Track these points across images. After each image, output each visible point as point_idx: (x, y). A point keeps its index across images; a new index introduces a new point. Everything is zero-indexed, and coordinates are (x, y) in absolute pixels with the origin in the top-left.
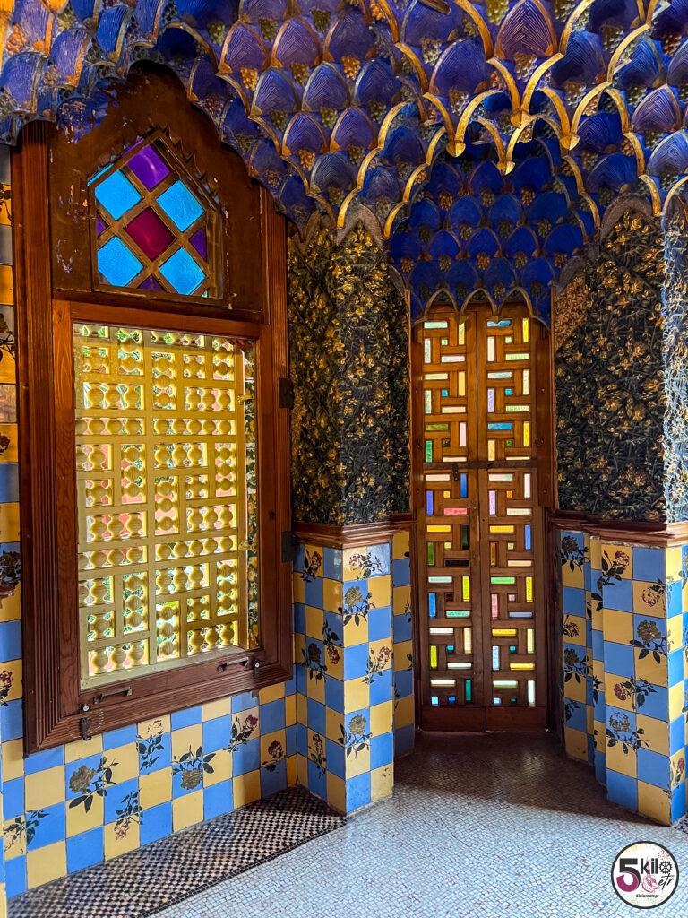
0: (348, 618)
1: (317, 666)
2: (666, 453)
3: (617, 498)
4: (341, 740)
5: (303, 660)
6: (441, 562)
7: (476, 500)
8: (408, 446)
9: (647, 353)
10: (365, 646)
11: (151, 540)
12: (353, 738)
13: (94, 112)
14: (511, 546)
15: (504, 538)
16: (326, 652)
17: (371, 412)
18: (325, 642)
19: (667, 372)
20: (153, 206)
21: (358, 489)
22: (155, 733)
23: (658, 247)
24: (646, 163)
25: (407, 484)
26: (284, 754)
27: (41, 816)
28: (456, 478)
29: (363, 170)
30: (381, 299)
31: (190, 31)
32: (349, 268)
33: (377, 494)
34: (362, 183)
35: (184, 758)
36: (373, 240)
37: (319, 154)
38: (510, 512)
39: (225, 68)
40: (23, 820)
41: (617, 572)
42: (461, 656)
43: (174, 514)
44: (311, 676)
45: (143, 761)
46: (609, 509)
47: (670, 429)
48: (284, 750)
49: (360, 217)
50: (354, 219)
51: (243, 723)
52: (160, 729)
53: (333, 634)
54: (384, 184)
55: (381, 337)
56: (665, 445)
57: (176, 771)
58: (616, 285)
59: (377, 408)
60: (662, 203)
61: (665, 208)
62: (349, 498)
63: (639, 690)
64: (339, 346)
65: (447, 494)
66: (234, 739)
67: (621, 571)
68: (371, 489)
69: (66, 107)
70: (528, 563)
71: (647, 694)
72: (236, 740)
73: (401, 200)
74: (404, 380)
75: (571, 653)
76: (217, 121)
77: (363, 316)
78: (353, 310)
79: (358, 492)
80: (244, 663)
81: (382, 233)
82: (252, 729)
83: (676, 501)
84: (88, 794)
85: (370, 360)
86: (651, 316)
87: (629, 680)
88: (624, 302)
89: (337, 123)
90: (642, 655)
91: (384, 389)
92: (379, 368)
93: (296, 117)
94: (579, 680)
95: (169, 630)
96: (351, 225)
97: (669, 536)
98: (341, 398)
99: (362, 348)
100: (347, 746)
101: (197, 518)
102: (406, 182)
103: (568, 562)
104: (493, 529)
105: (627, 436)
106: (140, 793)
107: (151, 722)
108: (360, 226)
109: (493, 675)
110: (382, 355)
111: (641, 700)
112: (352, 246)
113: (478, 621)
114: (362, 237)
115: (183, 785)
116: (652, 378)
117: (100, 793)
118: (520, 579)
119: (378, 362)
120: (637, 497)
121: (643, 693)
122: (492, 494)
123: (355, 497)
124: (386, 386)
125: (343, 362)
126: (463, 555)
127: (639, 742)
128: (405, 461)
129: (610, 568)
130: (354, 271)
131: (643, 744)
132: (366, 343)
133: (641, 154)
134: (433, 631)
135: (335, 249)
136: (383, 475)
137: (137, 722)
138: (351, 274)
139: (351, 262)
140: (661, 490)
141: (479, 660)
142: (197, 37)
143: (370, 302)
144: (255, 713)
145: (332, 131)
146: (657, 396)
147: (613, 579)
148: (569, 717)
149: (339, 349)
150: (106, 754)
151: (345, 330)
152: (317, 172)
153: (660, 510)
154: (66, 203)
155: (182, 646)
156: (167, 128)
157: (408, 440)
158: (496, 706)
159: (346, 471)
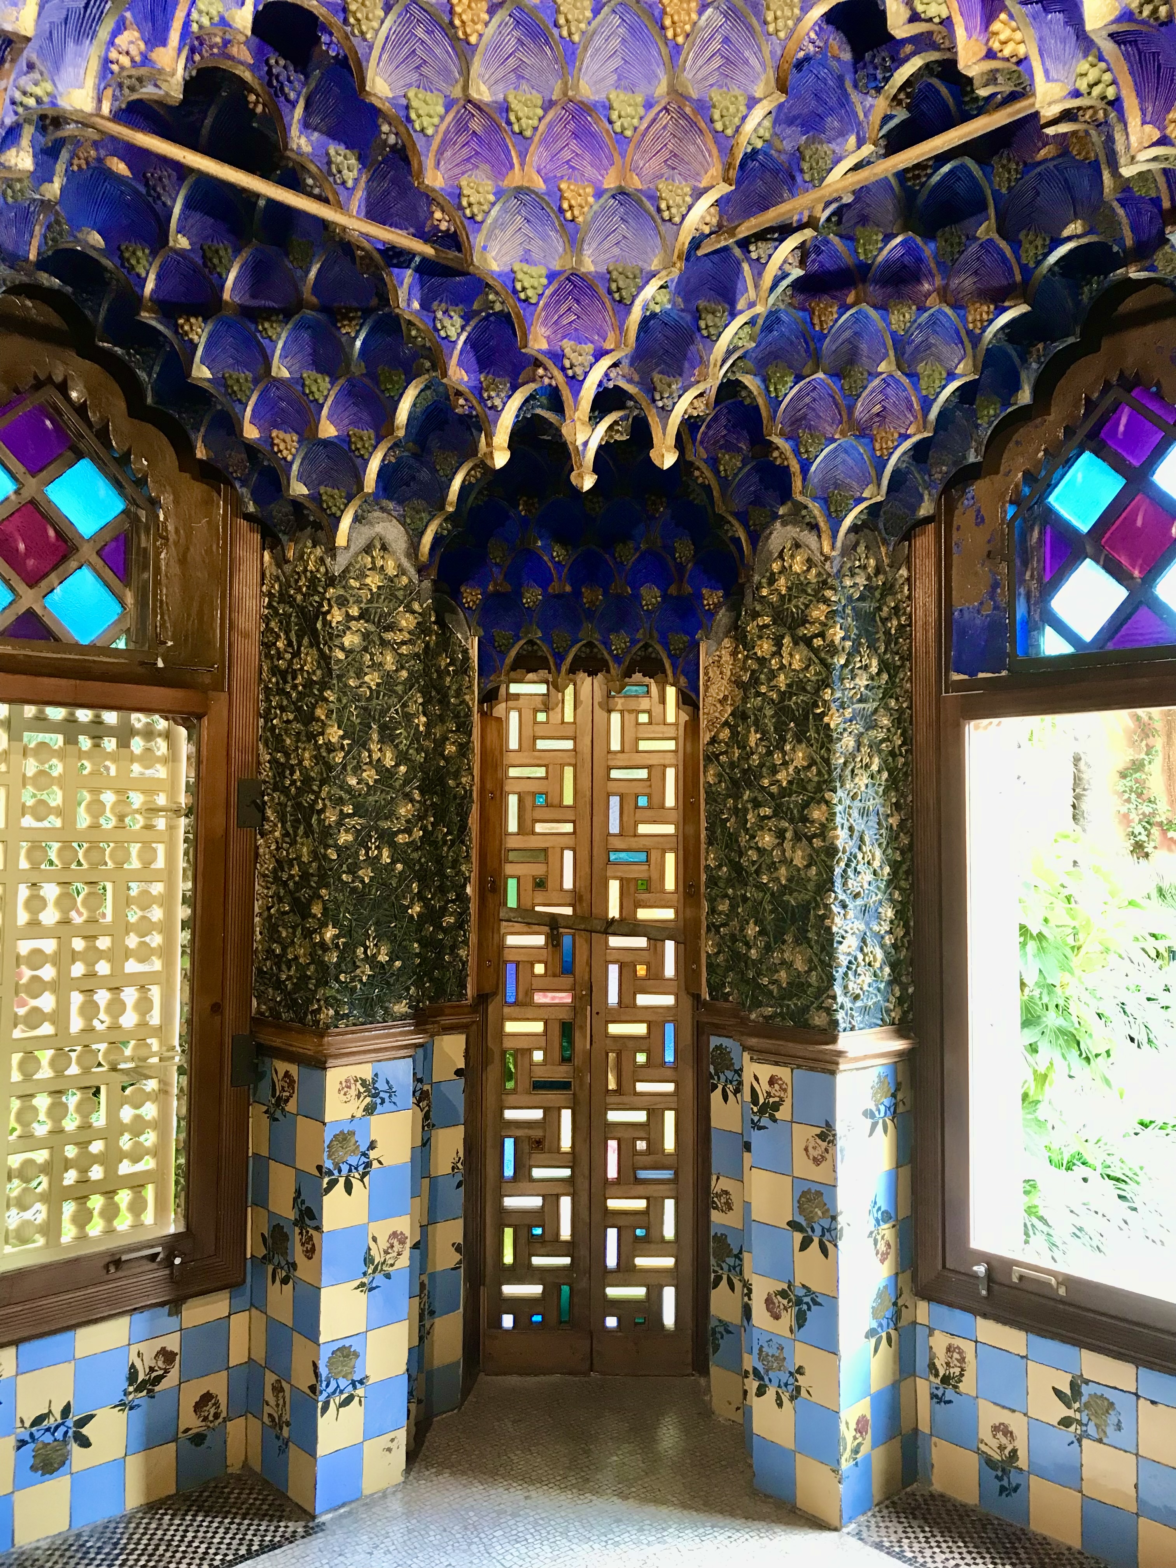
0: (333, 1184)
1: (283, 1263)
2: (837, 920)
3: (771, 987)
4: (313, 1389)
5: (262, 1252)
6: (525, 1084)
7: (587, 977)
8: (469, 890)
9: (813, 763)
10: (364, 1228)
12: (333, 1385)
14: (641, 1058)
15: (630, 1044)
16: (297, 1238)
17: (387, 839)
18: (296, 1221)
19: (840, 793)
20: (38, 500)
21: (358, 967)
23: (826, 601)
24: (804, 479)
25: (462, 953)
26: (224, 1415)
28: (554, 940)
29: (374, 465)
30: (409, 657)
31: (93, 253)
32: (354, 611)
33: (392, 975)
34: (373, 482)
35: (38, 1421)
36: (399, 565)
37: (302, 437)
38: (642, 1000)
39: (151, 309)
41: (769, 1109)
42: (553, 1246)
43: (48, 1002)
44: (274, 1282)
46: (760, 1005)
47: (845, 884)
48: (223, 1407)
49: (378, 531)
50: (369, 534)
51: (149, 1361)
53: (308, 1208)
55: (409, 718)
56: (835, 909)
57: (22, 1443)
58: (773, 655)
59: (399, 832)
60: (834, 536)
61: (839, 544)
62: (340, 983)
63: (799, 1302)
64: (334, 734)
65: (539, 969)
66: (131, 1389)
67: (776, 1107)
68: (382, 966)
70: (670, 1087)
71: (809, 1309)
72: (136, 1390)
73: (442, 508)
74: (464, 780)
75: (721, 1240)
76: (145, 376)
77: (378, 685)
78: (360, 674)
79: (358, 971)
80: (153, 1257)
81: (417, 555)
82: (166, 1371)
83: (856, 998)
85: (389, 755)
86: (818, 707)
87: (785, 1287)
88: (782, 681)
89: (329, 397)
90: (805, 1244)
91: (412, 800)
92: (402, 769)
93: (264, 382)
94: (732, 1287)
95: (27, 1199)
96: (360, 542)
97: (840, 1054)
98: (333, 818)
99: (375, 736)
100: (322, 1398)
101: (90, 1008)
102: (450, 482)
103: (720, 1087)
104: (614, 1029)
105: (784, 890)
108: (377, 544)
109: (607, 1277)
110: (410, 747)
111: (801, 1320)
112: (362, 576)
113: (582, 1184)
114: (379, 562)
115: (33, 1468)
116: (819, 803)
118: (655, 1116)
119: (402, 758)
120: (798, 986)
121: (805, 1307)
122: (613, 971)
123: (353, 980)
124: (416, 796)
125: (339, 760)
126: (560, 1073)
127: (798, 1389)
128: (461, 914)
129: (761, 1101)
130: (364, 615)
131: (803, 1393)
132: (383, 728)
133: (795, 467)
134: (510, 1202)
135: (331, 581)
136: (407, 943)
138: (357, 620)
139: (358, 601)
140: (832, 979)
141: (583, 1252)
142: (105, 261)
143: (390, 663)
144: (172, 1343)
145: (322, 406)
146: (825, 829)
147: (765, 1121)
148: (716, 1348)
149: (333, 738)
151: (345, 708)
152: (303, 464)
153: (830, 1011)
155: (51, 1228)
156: (65, 381)
157: (466, 880)
158: (610, 1331)
159: (337, 937)
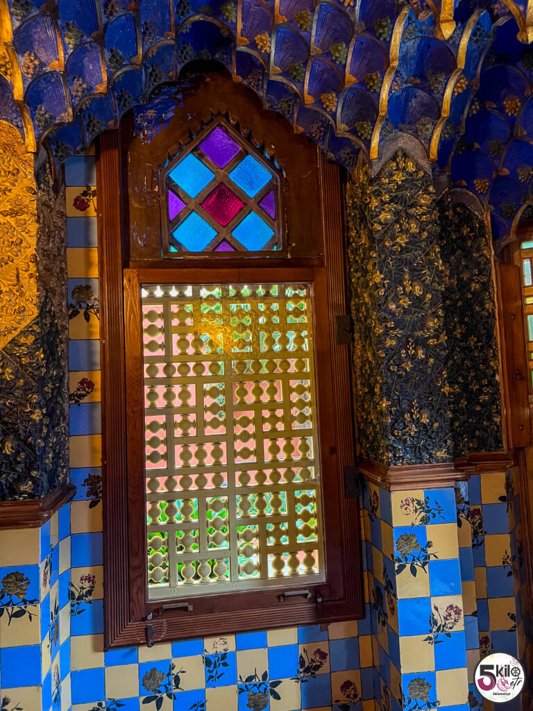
0: (402, 568)
1: (382, 612)
4: (400, 702)
5: (373, 601)
8: (497, 378)
10: (428, 600)
11: (231, 468)
12: (413, 703)
13: (164, 115)
16: (387, 598)
17: (421, 343)
18: (385, 587)
20: (225, 181)
21: (407, 426)
22: (220, 649)
25: (497, 420)
26: (360, 696)
27: (119, 705)
29: (384, 95)
30: (428, 223)
31: (210, 19)
32: (386, 198)
33: (433, 432)
34: (385, 108)
35: (250, 679)
36: (417, 165)
37: (338, 93)
39: (242, 41)
40: (104, 705)
43: (251, 445)
44: (379, 621)
45: (209, 674)
48: (359, 691)
49: (400, 145)
50: (393, 148)
51: (311, 655)
52: (225, 647)
53: (390, 581)
54: (422, 105)
55: (431, 262)
57: (241, 691)
59: (430, 338)
62: (395, 436)
64: (378, 277)
66: (301, 670)
68: (425, 426)
69: (141, 116)
72: (304, 671)
73: (440, 116)
74: (487, 306)
76: (261, 93)
77: (406, 243)
78: (393, 238)
79: (407, 429)
80: (305, 596)
81: (428, 156)
82: (322, 663)
84: (159, 695)
85: (417, 288)
89: (347, 56)
91: (438, 317)
92: (429, 296)
93: (310, 63)
95: (249, 551)
96: (388, 155)
98: (381, 331)
99: (407, 277)
101: (274, 449)
102: (443, 95)
106: (207, 704)
107: (217, 639)
108: (400, 154)
110: (433, 281)
112: (390, 175)
114: (402, 165)
115: (249, 706)
117: (169, 696)
119: (427, 288)
123: (404, 434)
124: (440, 313)
125: (382, 294)
128: (493, 394)
130: (394, 200)
132: (413, 270)
135: (370, 182)
136: (442, 411)
137: (203, 637)
138: (389, 203)
139: (389, 191)
142: (216, 22)
143: (414, 228)
144: (324, 647)
145: (345, 65)
149: (378, 280)
150: (175, 661)
151: (384, 261)
152: (342, 111)
154: (141, 191)
155: (263, 567)
156: (227, 113)
157: (495, 372)
159: (391, 406)
